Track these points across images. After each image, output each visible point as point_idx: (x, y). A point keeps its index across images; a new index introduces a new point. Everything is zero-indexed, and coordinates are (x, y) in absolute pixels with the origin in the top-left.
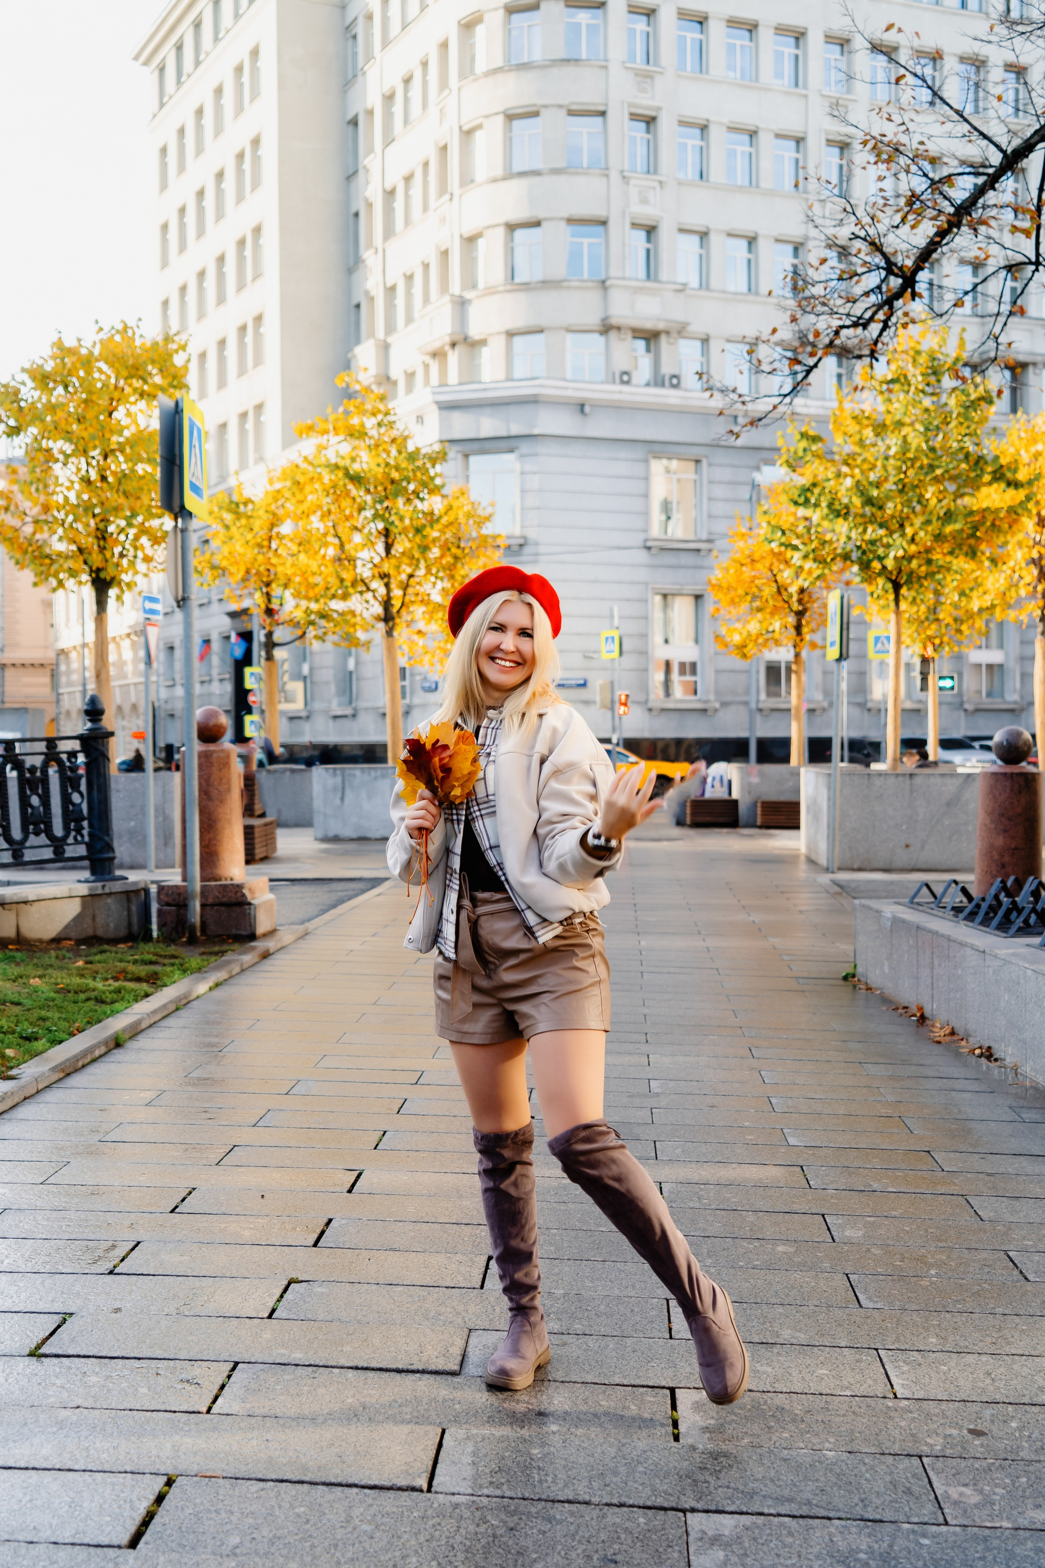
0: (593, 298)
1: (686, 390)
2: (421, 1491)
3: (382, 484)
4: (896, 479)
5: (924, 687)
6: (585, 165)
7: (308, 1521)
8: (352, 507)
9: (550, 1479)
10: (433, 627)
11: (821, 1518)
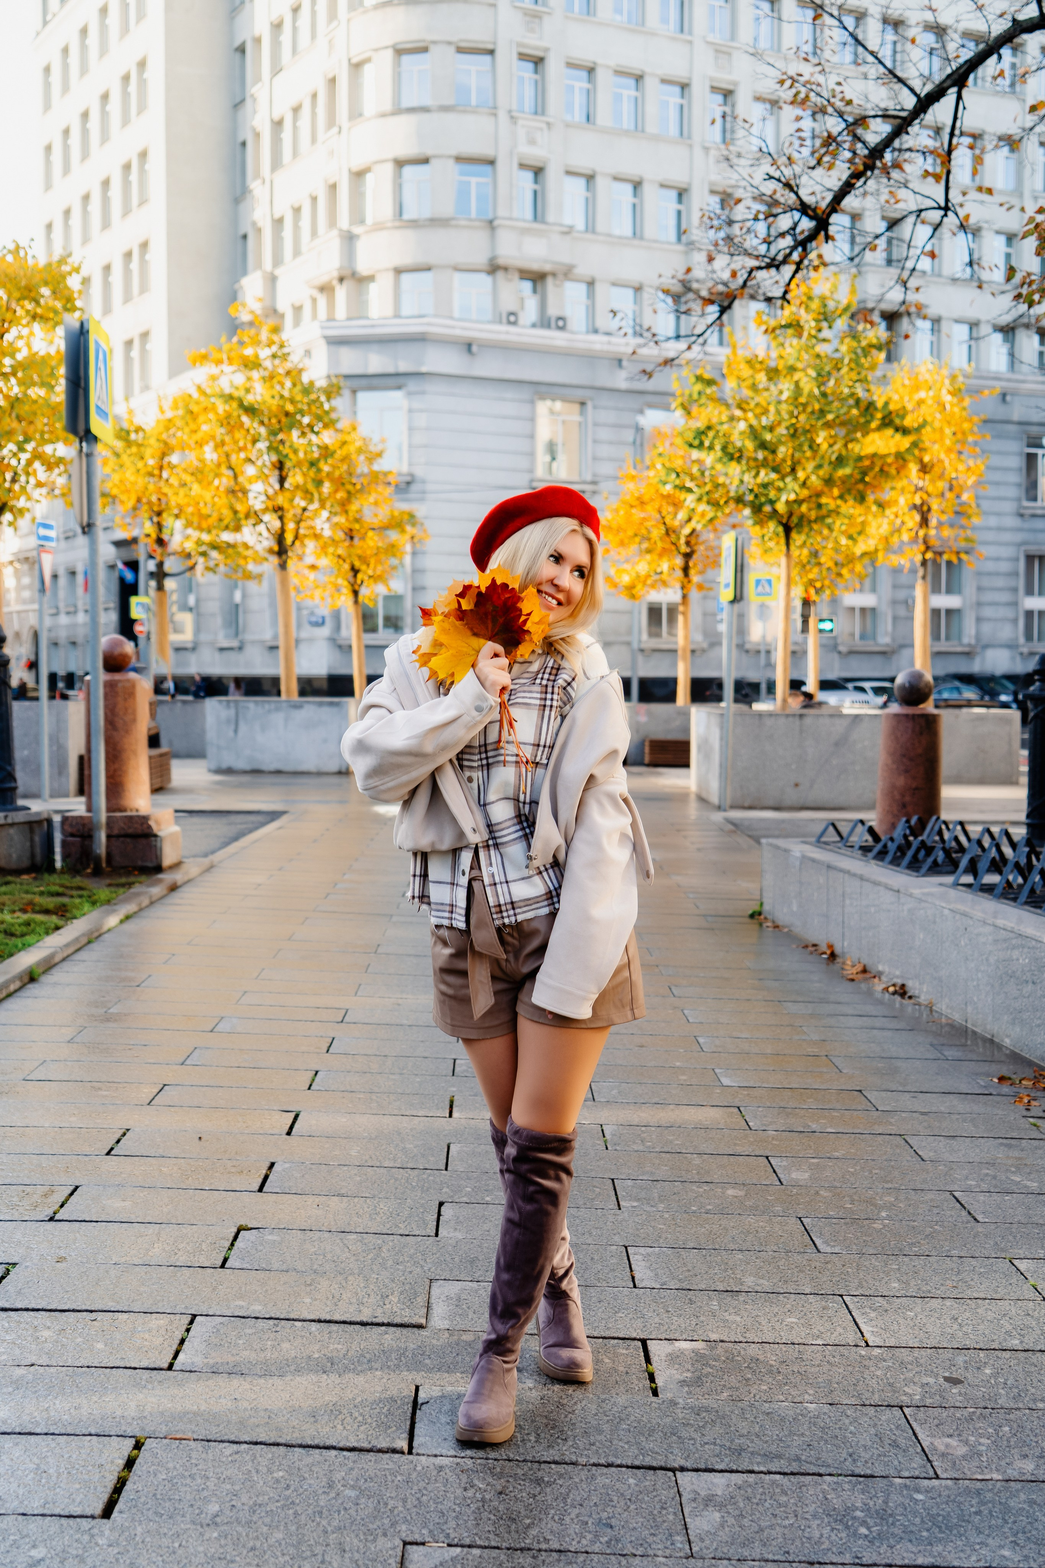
0: (481, 237)
1: (572, 332)
2: (403, 1453)
3: (276, 416)
4: (788, 423)
5: (805, 629)
6: (474, 103)
7: (288, 1487)
8: (245, 438)
10: (324, 562)
11: (814, 1474)
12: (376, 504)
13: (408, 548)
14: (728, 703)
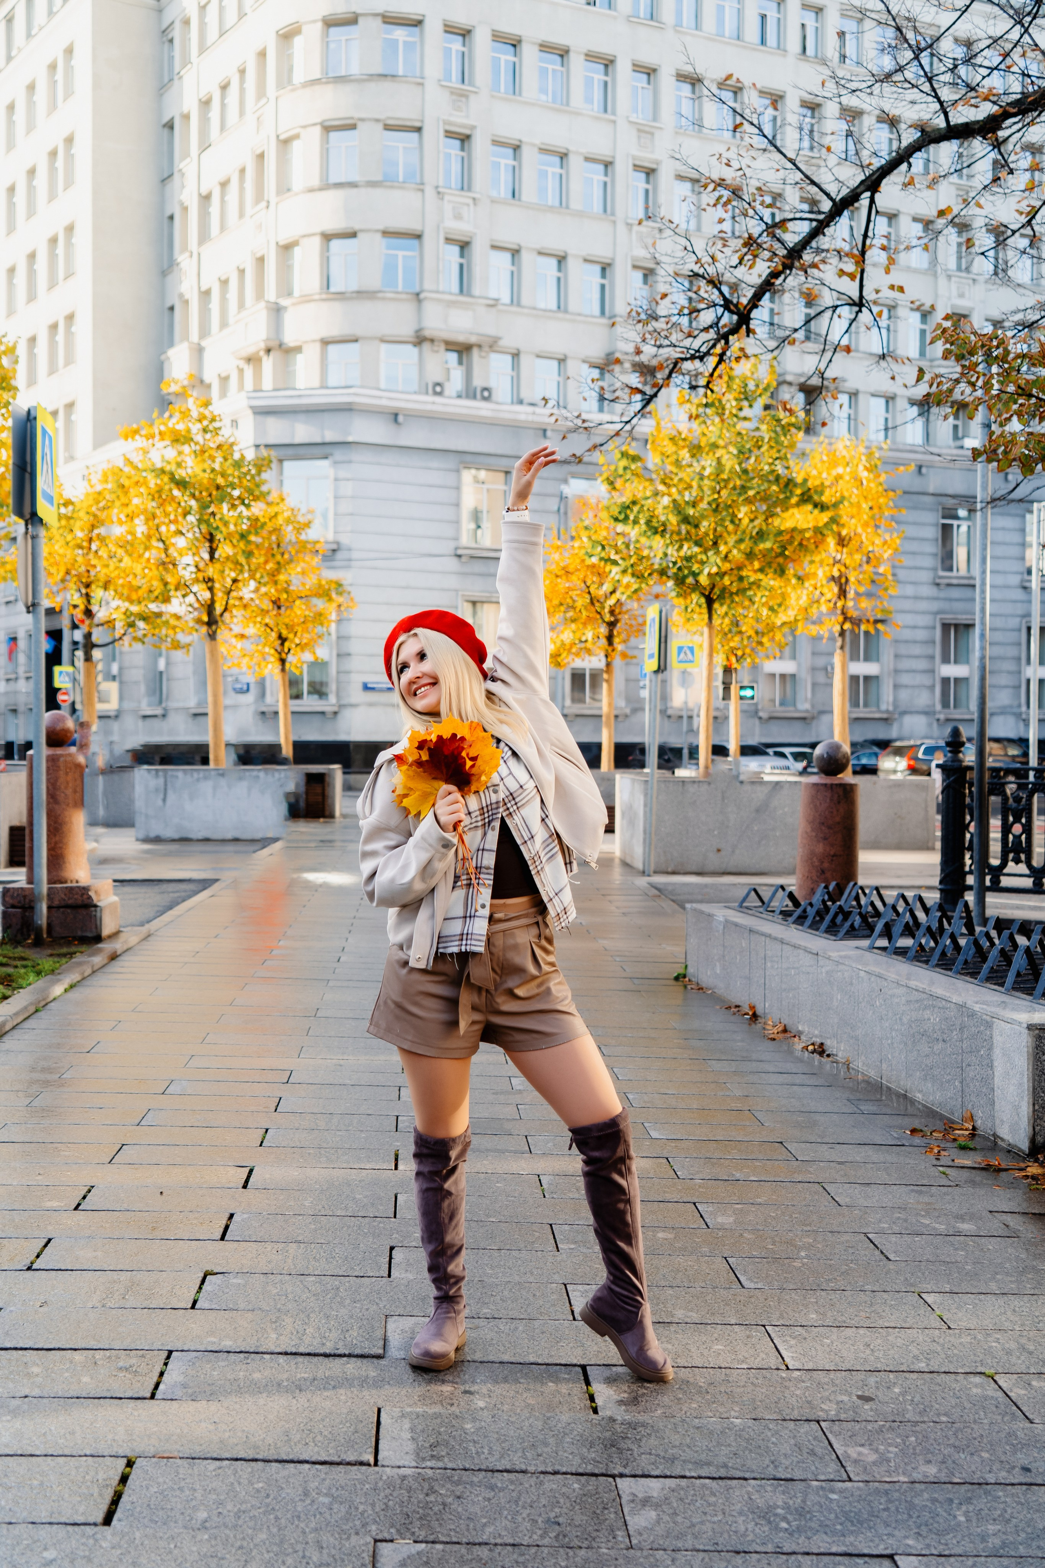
0: (407, 310)
1: (497, 403)
2: (369, 1465)
3: (207, 489)
4: (710, 499)
5: (726, 696)
6: (401, 179)
7: (268, 1496)
8: (176, 511)
9: (486, 1451)
10: (252, 630)
11: (739, 1478)
12: (303, 573)
13: (334, 617)
14: (651, 768)
